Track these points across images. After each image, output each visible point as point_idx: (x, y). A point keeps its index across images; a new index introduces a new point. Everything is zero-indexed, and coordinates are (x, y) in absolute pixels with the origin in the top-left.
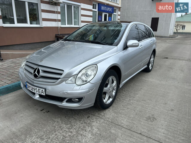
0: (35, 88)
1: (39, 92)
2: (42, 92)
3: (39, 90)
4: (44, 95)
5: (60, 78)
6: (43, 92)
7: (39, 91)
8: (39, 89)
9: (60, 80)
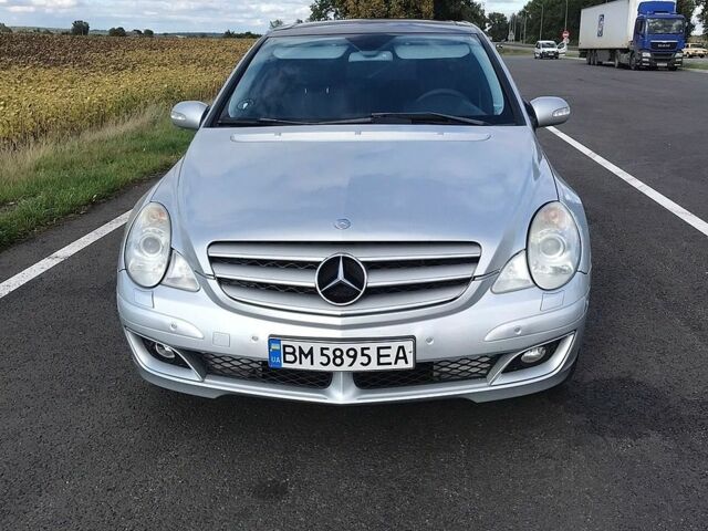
0: (358, 347)
1: (382, 360)
2: (398, 358)
3: (382, 352)
4: (410, 365)
5: (474, 278)
6: (405, 358)
7: (379, 356)
8: (379, 349)
9: (474, 285)
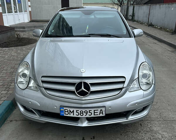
0: (88, 110)
1: (95, 114)
4: (104, 115)
6: (102, 113)
8: (94, 110)
9: (124, 90)
